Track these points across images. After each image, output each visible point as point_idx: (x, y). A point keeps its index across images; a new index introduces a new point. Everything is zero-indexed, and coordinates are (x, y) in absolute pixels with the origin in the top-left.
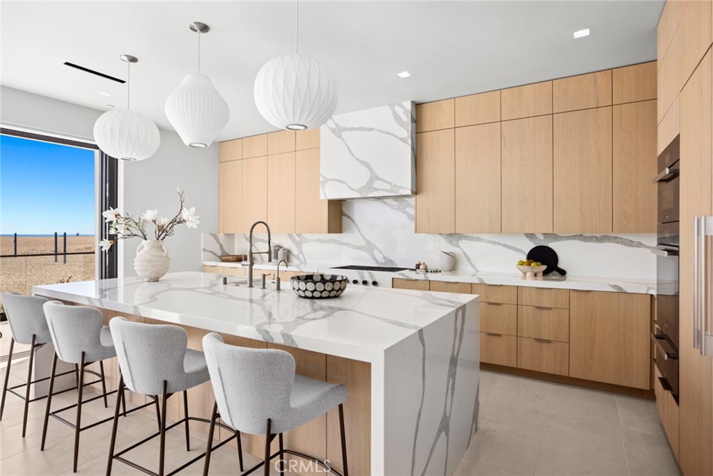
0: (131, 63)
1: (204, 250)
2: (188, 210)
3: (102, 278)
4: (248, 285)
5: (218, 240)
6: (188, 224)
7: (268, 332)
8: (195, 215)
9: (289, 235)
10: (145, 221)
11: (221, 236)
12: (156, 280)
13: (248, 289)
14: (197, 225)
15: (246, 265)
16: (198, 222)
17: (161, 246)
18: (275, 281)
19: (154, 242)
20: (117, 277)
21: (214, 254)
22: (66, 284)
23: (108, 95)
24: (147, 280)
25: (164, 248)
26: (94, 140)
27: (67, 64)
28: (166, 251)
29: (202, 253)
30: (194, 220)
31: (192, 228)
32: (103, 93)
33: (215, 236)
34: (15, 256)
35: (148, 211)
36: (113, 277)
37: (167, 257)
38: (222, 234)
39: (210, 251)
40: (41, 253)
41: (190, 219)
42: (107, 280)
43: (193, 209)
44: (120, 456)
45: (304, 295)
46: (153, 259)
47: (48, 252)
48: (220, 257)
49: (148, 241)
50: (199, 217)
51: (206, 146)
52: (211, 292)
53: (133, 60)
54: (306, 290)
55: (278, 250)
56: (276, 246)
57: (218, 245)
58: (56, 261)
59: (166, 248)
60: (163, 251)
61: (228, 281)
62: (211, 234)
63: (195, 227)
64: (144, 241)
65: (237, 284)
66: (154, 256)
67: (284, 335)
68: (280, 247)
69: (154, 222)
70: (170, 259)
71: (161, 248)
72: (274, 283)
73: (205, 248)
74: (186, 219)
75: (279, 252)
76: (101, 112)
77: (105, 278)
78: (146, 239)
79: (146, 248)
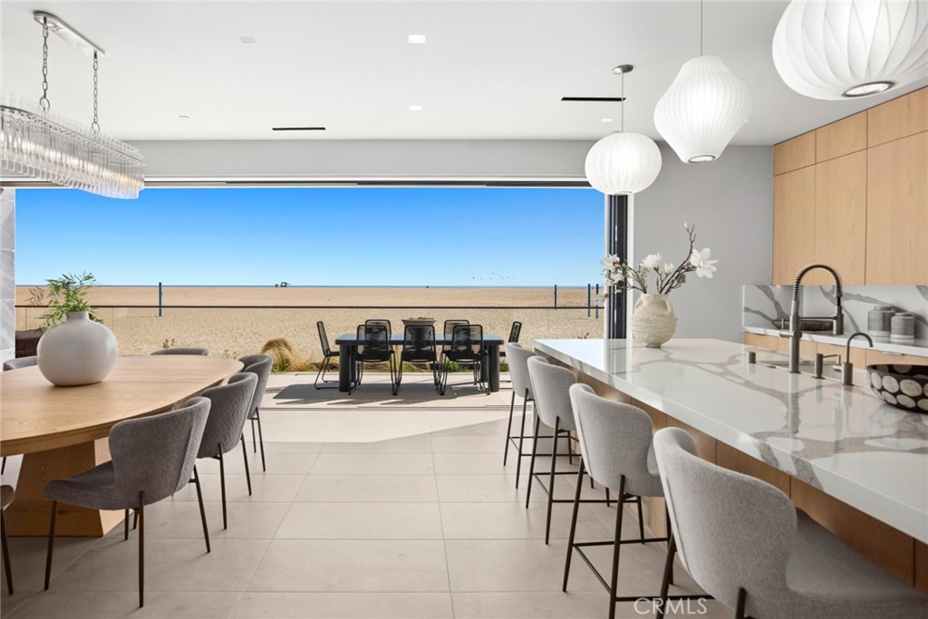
0: (625, 74)
1: (747, 310)
2: (699, 252)
3: (609, 338)
4: (790, 369)
5: (770, 296)
6: (699, 272)
7: (769, 448)
8: (711, 258)
9: (919, 287)
10: (646, 269)
11: (777, 290)
12: (657, 346)
13: (790, 375)
14: (713, 273)
15: (788, 337)
16: (715, 269)
17: (664, 303)
18: (842, 368)
19: (655, 296)
20: (625, 337)
21: (764, 316)
22: (583, 340)
23: (610, 120)
24: (645, 344)
25: (667, 304)
26: (585, 177)
27: (564, 99)
28: (669, 308)
29: (744, 314)
30: (707, 266)
31: (704, 277)
32: (604, 120)
33: (766, 290)
34: (555, 308)
35: (649, 256)
36: (621, 338)
37: (672, 315)
38: (778, 286)
39: (757, 312)
40: (578, 305)
41: (702, 264)
42: (615, 340)
43: (707, 251)
44: (580, 548)
45: (894, 402)
46: (652, 318)
47: (583, 305)
48: (773, 322)
49: (647, 295)
50: (715, 261)
51: (714, 157)
52: (720, 370)
53: (628, 69)
54: (900, 392)
55: (893, 315)
56: (889, 309)
57: (772, 303)
58: (589, 315)
59: (670, 304)
60: (666, 308)
61: (757, 359)
62: (759, 287)
63: (710, 276)
64: (642, 295)
65: (773, 365)
66: (653, 314)
67: (797, 461)
68: (898, 310)
69: (656, 269)
70: (676, 319)
71: (664, 304)
72: (839, 371)
73: (749, 307)
74: (696, 265)
75: (893, 319)
76: (592, 142)
77: (613, 338)
78: (645, 292)
79: (645, 303)
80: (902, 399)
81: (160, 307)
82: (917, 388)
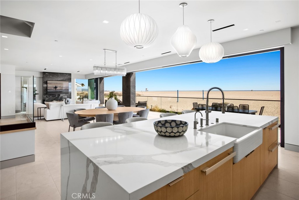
80: (162, 133)
81: (178, 97)
82: (165, 130)
